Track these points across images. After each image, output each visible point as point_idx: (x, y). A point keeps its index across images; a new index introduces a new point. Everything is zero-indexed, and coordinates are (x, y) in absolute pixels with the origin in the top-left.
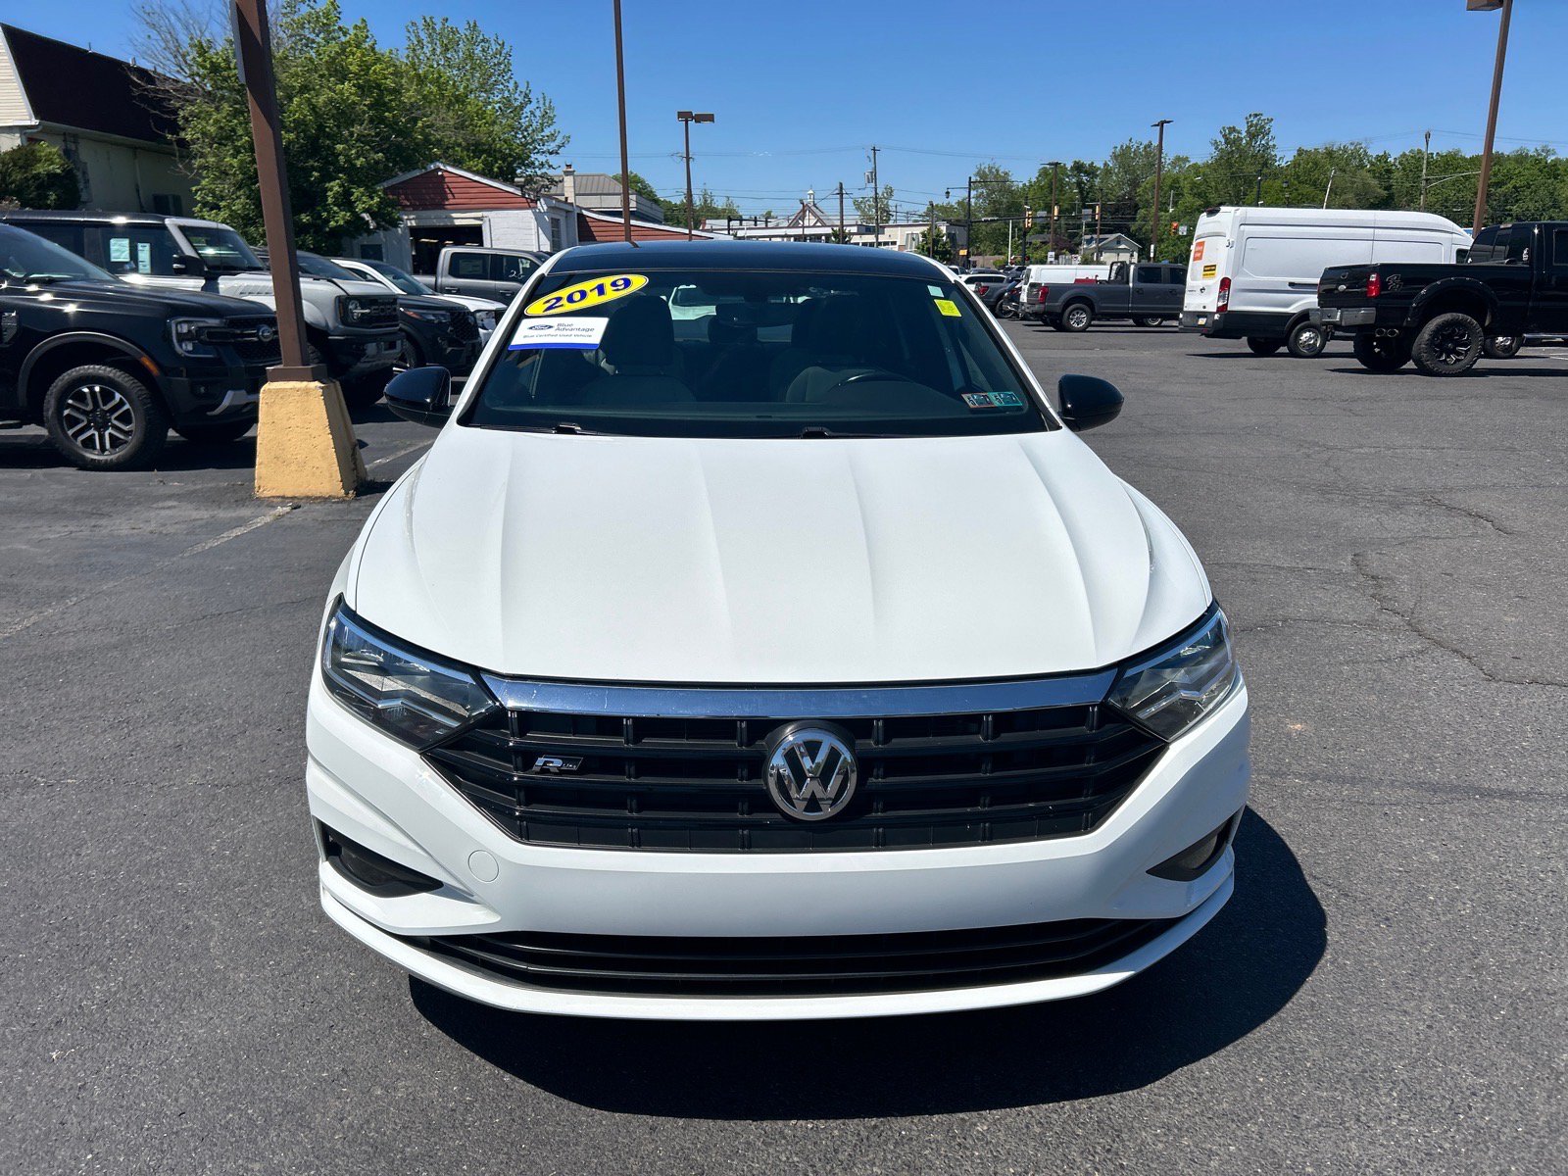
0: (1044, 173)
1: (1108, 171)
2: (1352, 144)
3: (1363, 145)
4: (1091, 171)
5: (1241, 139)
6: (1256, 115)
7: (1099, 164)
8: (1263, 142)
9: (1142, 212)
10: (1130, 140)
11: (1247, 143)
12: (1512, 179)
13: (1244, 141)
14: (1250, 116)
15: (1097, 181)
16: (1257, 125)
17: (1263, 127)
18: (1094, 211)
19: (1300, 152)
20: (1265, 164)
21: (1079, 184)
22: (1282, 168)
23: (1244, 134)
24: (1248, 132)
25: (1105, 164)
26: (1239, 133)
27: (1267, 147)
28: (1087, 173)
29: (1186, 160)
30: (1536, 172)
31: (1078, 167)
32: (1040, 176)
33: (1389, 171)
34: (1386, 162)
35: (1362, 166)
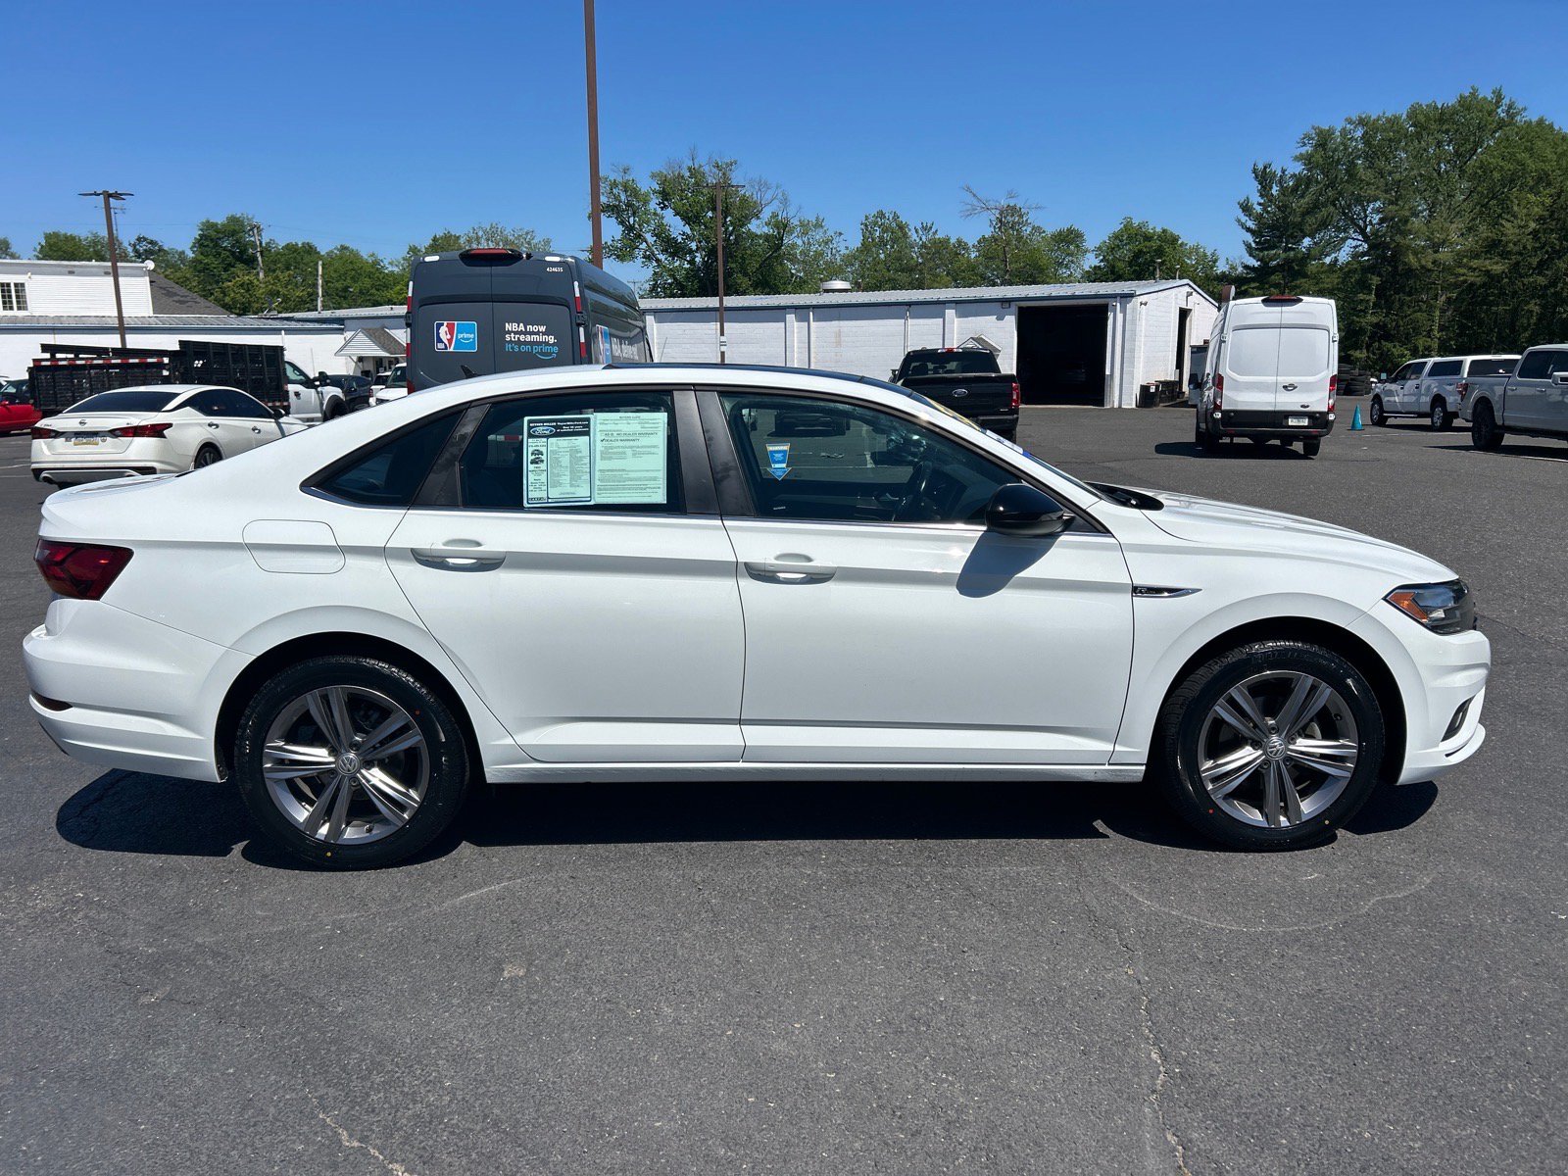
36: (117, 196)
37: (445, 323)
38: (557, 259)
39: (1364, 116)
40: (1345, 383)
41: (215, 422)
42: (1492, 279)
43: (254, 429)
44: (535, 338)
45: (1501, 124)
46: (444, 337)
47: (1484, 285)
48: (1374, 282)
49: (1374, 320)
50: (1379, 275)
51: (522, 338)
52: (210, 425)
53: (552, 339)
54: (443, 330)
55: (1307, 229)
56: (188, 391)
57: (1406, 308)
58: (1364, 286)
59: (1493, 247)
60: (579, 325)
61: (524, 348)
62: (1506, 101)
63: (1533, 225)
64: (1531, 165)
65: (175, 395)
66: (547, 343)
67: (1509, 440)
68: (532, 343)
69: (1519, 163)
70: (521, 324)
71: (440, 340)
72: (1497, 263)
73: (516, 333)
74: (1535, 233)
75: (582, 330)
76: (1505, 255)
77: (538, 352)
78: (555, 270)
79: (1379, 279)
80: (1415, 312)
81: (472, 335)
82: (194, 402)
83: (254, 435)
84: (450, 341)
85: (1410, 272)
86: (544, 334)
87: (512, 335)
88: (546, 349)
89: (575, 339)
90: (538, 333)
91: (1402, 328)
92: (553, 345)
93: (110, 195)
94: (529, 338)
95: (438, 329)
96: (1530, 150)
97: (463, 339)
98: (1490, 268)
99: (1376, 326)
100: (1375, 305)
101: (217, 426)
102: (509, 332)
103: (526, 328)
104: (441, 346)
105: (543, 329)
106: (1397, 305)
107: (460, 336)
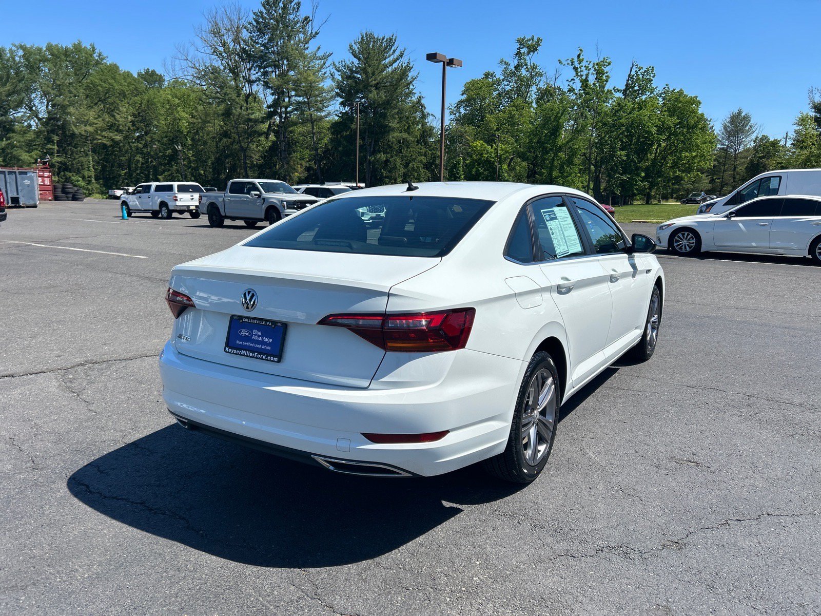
39: (23, 44)
40: (72, 194)
42: (115, 143)
45: (97, 63)
47: (111, 146)
48: (55, 139)
49: (59, 159)
50: (57, 135)
55: (12, 105)
57: (75, 154)
58: (49, 140)
59: (111, 127)
62: (97, 51)
63: (130, 118)
64: (117, 87)
67: (227, 222)
69: (109, 83)
72: (117, 135)
74: (132, 122)
76: (119, 131)
79: (57, 137)
80: (80, 157)
85: (73, 135)
91: (75, 165)
96: (114, 78)
98: (114, 137)
99: (60, 163)
100: (58, 152)
106: (70, 152)
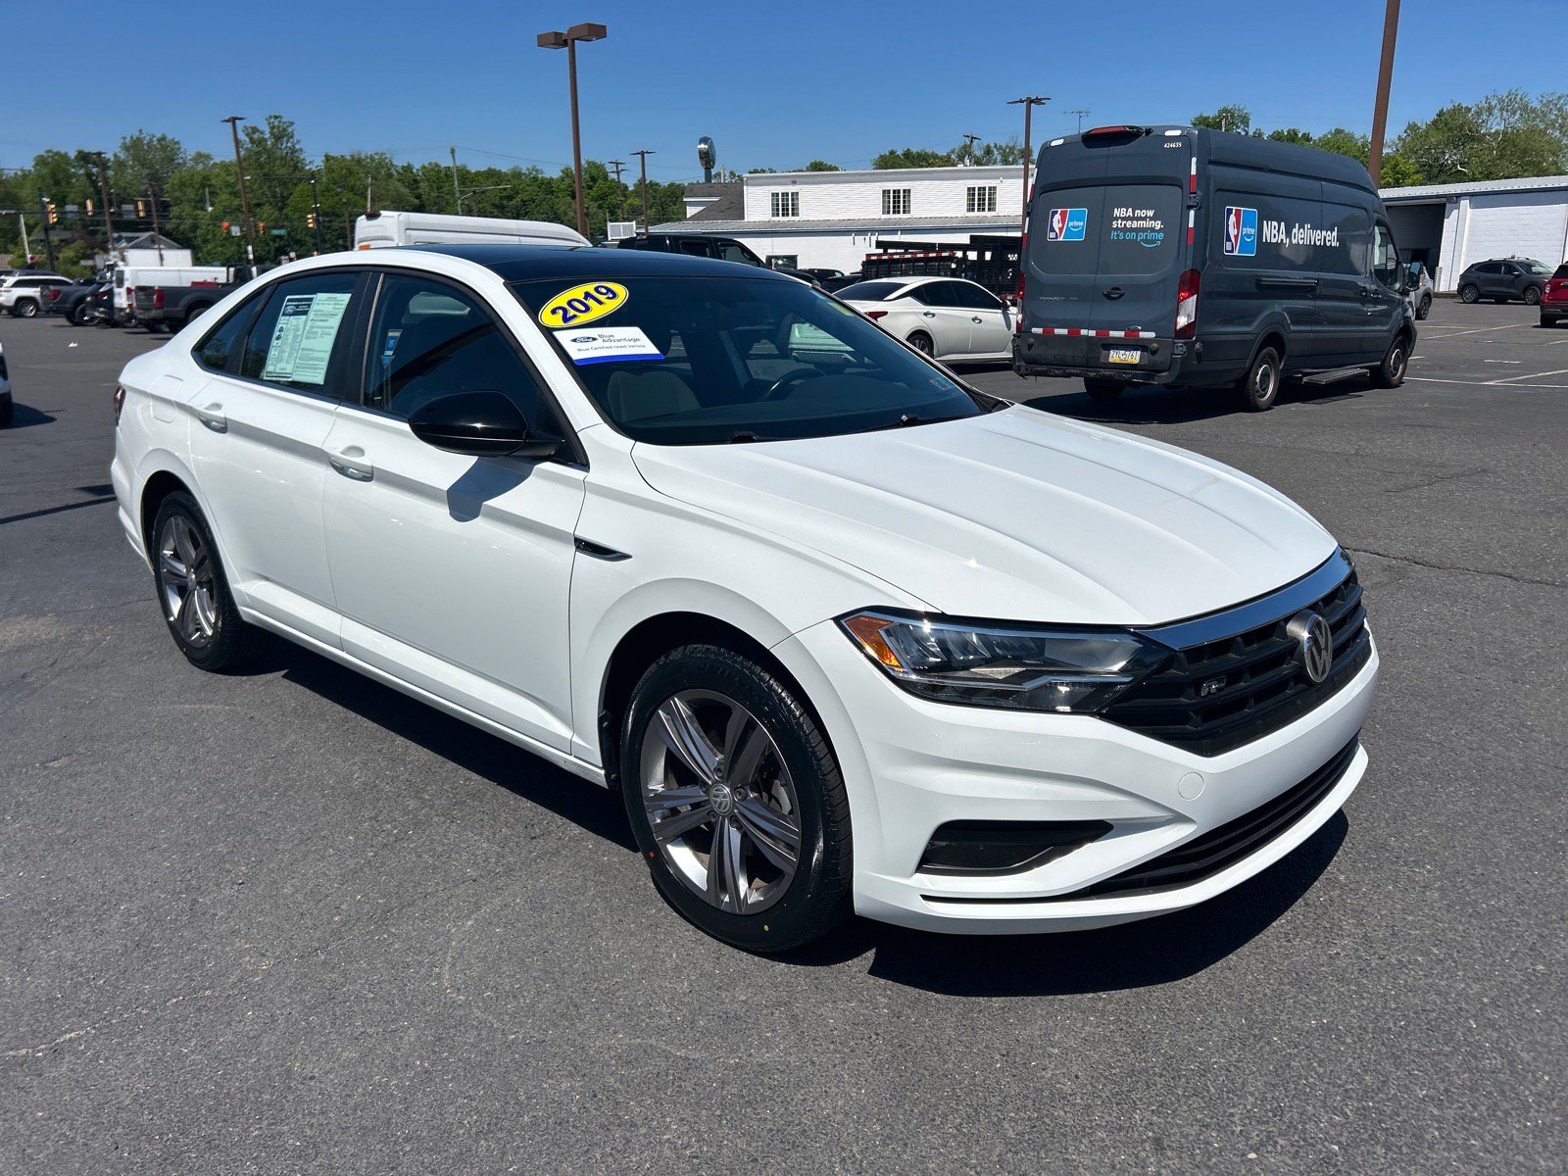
0: (41, 161)
1: (120, 165)
2: (376, 154)
3: (388, 156)
4: (103, 165)
5: (266, 140)
6: (276, 117)
7: (109, 156)
8: (289, 145)
9: (175, 211)
10: (141, 131)
11: (273, 145)
12: (518, 194)
13: (269, 143)
14: (270, 117)
15: (110, 173)
16: (279, 127)
17: (285, 130)
18: (137, 207)
19: (328, 158)
20: (296, 167)
21: (89, 175)
22: (313, 172)
23: (267, 136)
24: (272, 133)
25: (115, 155)
26: (262, 133)
27: (294, 151)
28: (95, 164)
29: (208, 157)
30: (537, 189)
31: (84, 157)
32: (37, 164)
33: (415, 181)
34: (412, 172)
35: (390, 176)
36: (1038, 101)
37: (1059, 211)
38: (1177, 133)
41: (932, 311)
43: (974, 320)
44: (1142, 223)
46: (1056, 226)
51: (1129, 224)
52: (926, 314)
53: (1158, 225)
54: (1057, 217)
56: (914, 282)
60: (1190, 207)
61: (1130, 236)
65: (902, 285)
66: (1153, 230)
68: (1137, 230)
70: (1130, 210)
71: (1052, 230)
73: (1123, 219)
75: (1192, 213)
77: (1142, 240)
78: (1173, 145)
81: (1081, 224)
82: (917, 294)
83: (975, 325)
84: (1061, 229)
86: (1151, 219)
87: (1120, 222)
88: (1150, 236)
89: (1183, 224)
90: (1144, 219)
92: (1158, 231)
93: (1032, 101)
94: (1135, 225)
95: (1052, 218)
97: (1073, 227)
101: (934, 315)
102: (1117, 219)
103: (1134, 213)
104: (1052, 235)
105: (1151, 213)
107: (1071, 224)
